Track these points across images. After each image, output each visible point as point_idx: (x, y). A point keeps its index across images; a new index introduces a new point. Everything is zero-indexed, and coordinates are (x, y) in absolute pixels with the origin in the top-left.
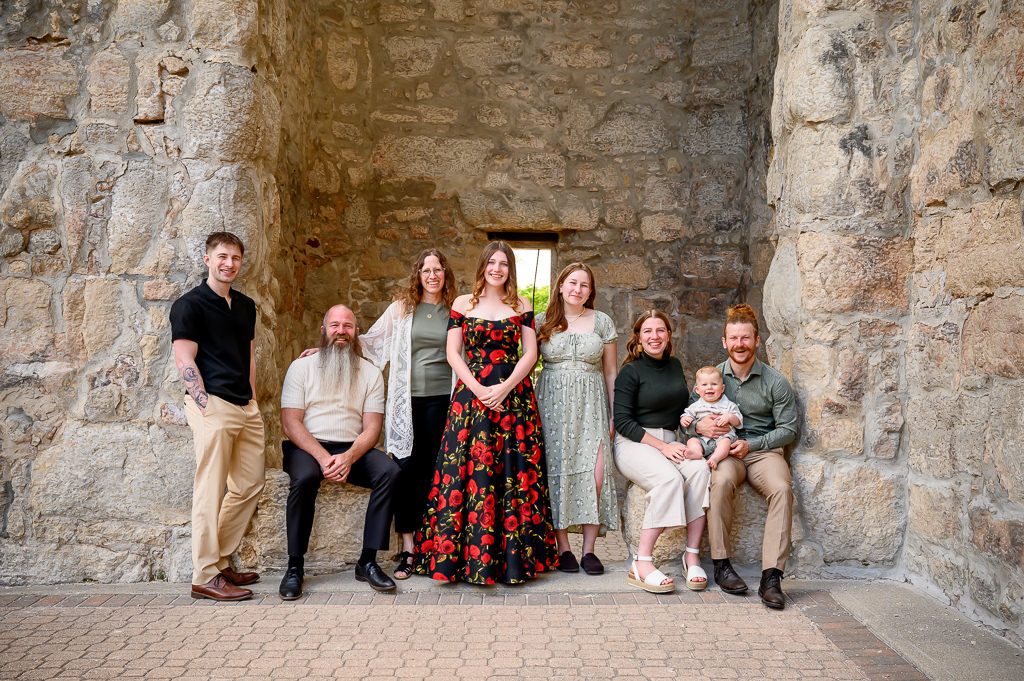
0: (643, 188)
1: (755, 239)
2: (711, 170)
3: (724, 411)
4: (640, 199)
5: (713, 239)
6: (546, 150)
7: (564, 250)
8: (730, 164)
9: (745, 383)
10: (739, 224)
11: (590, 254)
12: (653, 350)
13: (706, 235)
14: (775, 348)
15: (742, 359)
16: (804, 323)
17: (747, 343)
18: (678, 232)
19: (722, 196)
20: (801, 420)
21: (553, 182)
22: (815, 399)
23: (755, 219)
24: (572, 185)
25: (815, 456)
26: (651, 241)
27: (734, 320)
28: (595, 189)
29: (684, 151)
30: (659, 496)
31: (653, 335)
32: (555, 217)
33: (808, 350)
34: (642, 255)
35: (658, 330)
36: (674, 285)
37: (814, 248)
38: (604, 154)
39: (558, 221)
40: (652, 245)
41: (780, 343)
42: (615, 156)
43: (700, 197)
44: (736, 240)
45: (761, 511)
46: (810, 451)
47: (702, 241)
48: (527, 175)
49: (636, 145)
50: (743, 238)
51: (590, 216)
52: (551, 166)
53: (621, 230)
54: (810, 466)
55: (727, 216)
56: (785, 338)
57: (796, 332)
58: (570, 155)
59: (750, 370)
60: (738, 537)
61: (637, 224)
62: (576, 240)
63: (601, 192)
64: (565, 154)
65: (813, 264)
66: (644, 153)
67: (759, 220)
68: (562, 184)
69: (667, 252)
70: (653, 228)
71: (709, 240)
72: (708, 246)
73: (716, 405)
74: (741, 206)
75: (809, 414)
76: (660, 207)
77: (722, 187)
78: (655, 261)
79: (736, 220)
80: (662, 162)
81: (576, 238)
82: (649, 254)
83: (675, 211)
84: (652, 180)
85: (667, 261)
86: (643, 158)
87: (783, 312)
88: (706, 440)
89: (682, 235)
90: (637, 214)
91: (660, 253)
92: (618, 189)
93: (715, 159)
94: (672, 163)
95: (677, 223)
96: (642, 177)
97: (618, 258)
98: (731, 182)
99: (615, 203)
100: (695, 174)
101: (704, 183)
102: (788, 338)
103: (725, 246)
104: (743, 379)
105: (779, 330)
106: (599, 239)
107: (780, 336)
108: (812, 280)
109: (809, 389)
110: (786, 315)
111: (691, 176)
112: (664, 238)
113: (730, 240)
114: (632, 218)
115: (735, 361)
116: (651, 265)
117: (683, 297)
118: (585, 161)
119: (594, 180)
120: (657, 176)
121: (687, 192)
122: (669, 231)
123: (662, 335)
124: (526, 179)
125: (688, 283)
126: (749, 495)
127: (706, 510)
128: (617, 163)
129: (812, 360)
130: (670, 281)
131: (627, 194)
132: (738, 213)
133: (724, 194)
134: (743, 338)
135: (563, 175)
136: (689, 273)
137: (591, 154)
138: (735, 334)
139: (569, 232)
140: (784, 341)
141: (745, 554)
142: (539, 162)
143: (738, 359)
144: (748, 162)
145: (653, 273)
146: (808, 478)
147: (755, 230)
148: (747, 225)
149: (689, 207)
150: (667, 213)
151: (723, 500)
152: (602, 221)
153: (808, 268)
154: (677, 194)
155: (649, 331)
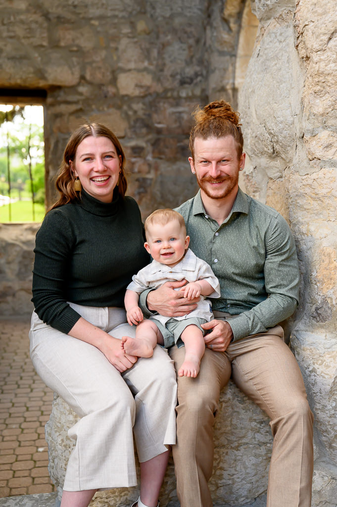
0: (117, 49)
1: (214, 89)
2: (174, 31)
3: (191, 277)
4: (115, 58)
5: (178, 92)
6: (27, 11)
7: (52, 105)
8: (190, 25)
9: (224, 225)
10: (199, 79)
11: (73, 108)
12: (97, 189)
13: (172, 90)
14: (258, 178)
15: (221, 192)
16: (307, 137)
17: (226, 168)
18: (149, 88)
19: (185, 55)
20: (306, 280)
21: (36, 41)
22: (328, 250)
23: (213, 71)
24: (55, 45)
25: (329, 335)
26: (127, 95)
27: (205, 133)
28: (75, 49)
29: (152, 16)
30: (90, 434)
31: (98, 165)
32: (41, 74)
33: (314, 176)
34: (119, 108)
35: (105, 156)
36: (148, 134)
37: (325, 13)
38: (81, 16)
39: (43, 77)
40: (127, 99)
41: (264, 171)
42: (91, 19)
43: (166, 56)
44: (198, 92)
45: (254, 424)
46: (322, 327)
47: (169, 94)
48: (12, 34)
49: (110, 8)
50: (203, 91)
51: (73, 74)
52: (34, 26)
53: (100, 86)
54: (321, 351)
55: (190, 71)
56: (273, 163)
57: (291, 152)
58: (51, 16)
59: (232, 207)
60: (222, 469)
61: (114, 81)
62: (62, 96)
63: (80, 52)
64: (46, 16)
65: (326, 38)
66: (116, 16)
67: (217, 72)
68: (45, 44)
69: (140, 105)
70: (127, 84)
71: (175, 94)
72: (174, 99)
73: (178, 268)
74: (201, 62)
75: (318, 273)
76: (132, 65)
77: (185, 46)
78: (131, 113)
79: (197, 75)
80: (133, 25)
81: (62, 93)
82: (125, 107)
83: (146, 69)
84: (124, 42)
85: (140, 113)
86: (116, 21)
87: (271, 125)
88: (163, 320)
89: (152, 90)
90: (113, 72)
91: (135, 106)
92: (95, 49)
93: (177, 21)
94: (141, 26)
95: (147, 80)
96: (115, 38)
97: (99, 110)
98: (191, 41)
99: (94, 62)
100: (161, 36)
101: (169, 44)
102: (278, 163)
103: (189, 99)
104: (221, 222)
105: (262, 153)
106: (81, 94)
107: (264, 161)
108: (322, 65)
109: (317, 236)
110: (275, 129)
111: (158, 37)
112: (137, 92)
113: (192, 92)
114: (109, 76)
115: (209, 195)
116: (127, 117)
117: (155, 144)
118: (63, 23)
119: (73, 40)
120: (129, 37)
121: (155, 53)
122: (141, 87)
123: (113, 163)
124: (11, 37)
125: (159, 131)
126: (235, 402)
127: (170, 447)
128: (93, 25)
129: (323, 191)
130: (144, 130)
131: (103, 53)
132: (198, 69)
133: (186, 52)
134: (219, 162)
135: (45, 35)
136: (159, 123)
137: (69, 16)
138: (206, 155)
139: (56, 88)
140: (272, 168)
141: (231, 493)
142: (22, 22)
143: (212, 192)
144: (205, 22)
145: (129, 123)
146: (320, 369)
147: (213, 81)
148: (206, 78)
149: (157, 66)
150: (139, 71)
151: (199, 434)
152: (83, 78)
153: (316, 46)
154: (146, 54)
155: (90, 158)
